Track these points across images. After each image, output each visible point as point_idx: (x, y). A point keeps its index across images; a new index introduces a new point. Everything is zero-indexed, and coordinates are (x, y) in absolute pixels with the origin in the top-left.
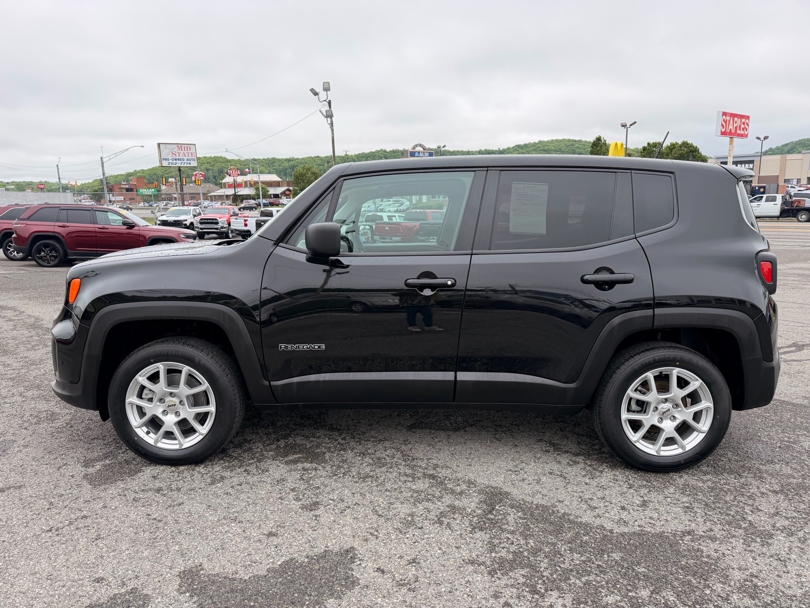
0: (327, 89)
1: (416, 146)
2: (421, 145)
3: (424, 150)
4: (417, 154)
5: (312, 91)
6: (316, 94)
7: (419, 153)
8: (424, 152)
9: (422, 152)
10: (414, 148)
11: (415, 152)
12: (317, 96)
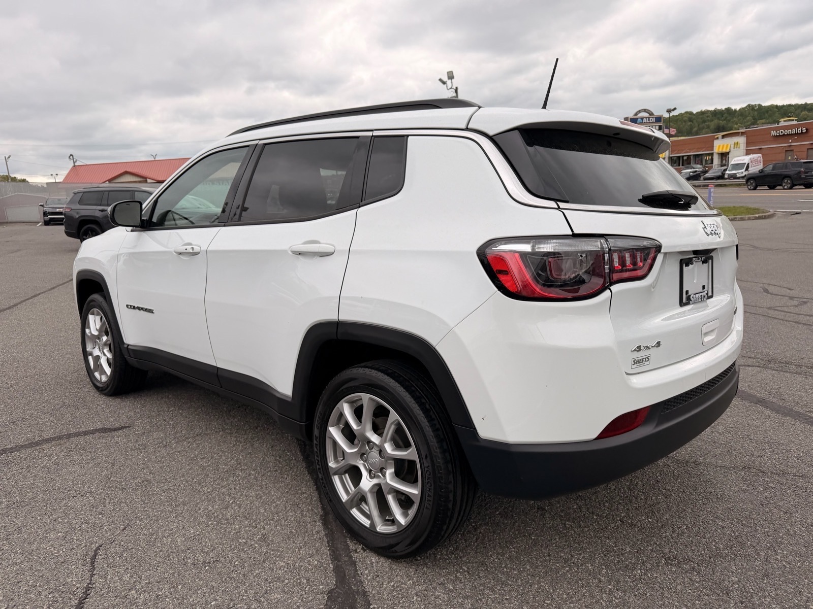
0: (451, 76)
1: (640, 112)
2: (645, 111)
3: (650, 115)
4: (639, 121)
5: (440, 80)
6: (444, 83)
7: (642, 119)
8: (649, 118)
9: (646, 118)
10: (636, 114)
11: (637, 118)
12: (445, 85)
